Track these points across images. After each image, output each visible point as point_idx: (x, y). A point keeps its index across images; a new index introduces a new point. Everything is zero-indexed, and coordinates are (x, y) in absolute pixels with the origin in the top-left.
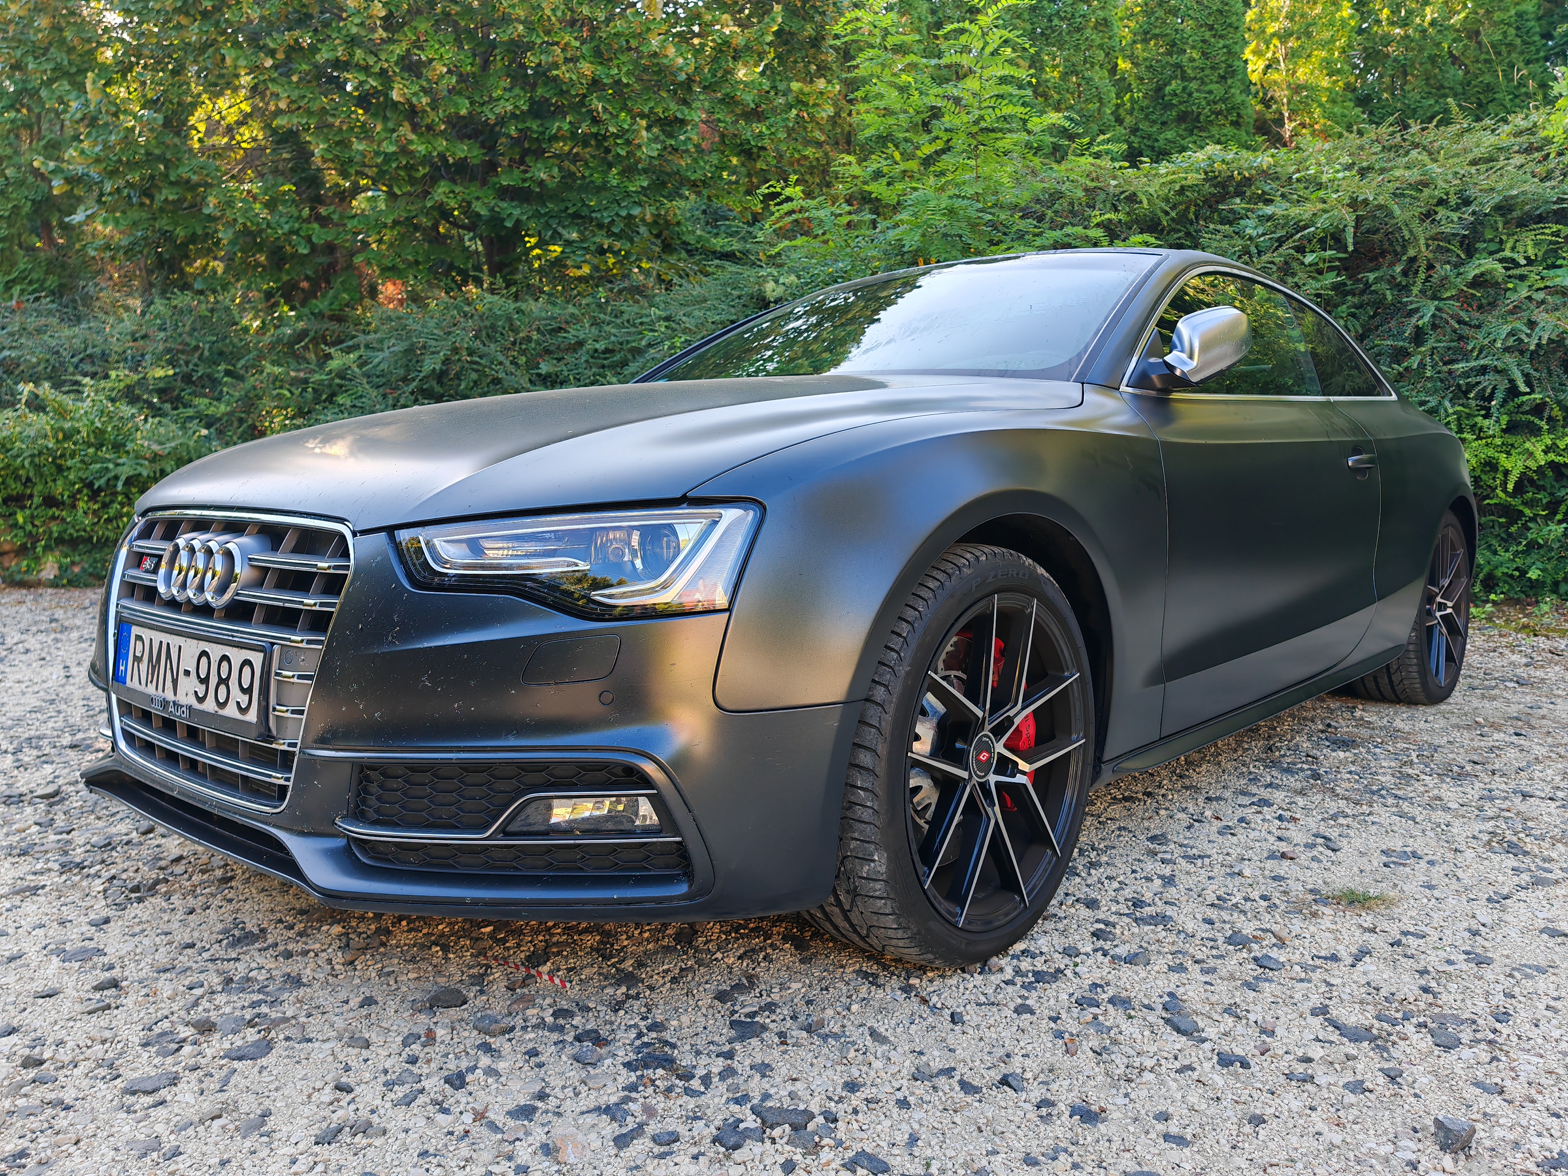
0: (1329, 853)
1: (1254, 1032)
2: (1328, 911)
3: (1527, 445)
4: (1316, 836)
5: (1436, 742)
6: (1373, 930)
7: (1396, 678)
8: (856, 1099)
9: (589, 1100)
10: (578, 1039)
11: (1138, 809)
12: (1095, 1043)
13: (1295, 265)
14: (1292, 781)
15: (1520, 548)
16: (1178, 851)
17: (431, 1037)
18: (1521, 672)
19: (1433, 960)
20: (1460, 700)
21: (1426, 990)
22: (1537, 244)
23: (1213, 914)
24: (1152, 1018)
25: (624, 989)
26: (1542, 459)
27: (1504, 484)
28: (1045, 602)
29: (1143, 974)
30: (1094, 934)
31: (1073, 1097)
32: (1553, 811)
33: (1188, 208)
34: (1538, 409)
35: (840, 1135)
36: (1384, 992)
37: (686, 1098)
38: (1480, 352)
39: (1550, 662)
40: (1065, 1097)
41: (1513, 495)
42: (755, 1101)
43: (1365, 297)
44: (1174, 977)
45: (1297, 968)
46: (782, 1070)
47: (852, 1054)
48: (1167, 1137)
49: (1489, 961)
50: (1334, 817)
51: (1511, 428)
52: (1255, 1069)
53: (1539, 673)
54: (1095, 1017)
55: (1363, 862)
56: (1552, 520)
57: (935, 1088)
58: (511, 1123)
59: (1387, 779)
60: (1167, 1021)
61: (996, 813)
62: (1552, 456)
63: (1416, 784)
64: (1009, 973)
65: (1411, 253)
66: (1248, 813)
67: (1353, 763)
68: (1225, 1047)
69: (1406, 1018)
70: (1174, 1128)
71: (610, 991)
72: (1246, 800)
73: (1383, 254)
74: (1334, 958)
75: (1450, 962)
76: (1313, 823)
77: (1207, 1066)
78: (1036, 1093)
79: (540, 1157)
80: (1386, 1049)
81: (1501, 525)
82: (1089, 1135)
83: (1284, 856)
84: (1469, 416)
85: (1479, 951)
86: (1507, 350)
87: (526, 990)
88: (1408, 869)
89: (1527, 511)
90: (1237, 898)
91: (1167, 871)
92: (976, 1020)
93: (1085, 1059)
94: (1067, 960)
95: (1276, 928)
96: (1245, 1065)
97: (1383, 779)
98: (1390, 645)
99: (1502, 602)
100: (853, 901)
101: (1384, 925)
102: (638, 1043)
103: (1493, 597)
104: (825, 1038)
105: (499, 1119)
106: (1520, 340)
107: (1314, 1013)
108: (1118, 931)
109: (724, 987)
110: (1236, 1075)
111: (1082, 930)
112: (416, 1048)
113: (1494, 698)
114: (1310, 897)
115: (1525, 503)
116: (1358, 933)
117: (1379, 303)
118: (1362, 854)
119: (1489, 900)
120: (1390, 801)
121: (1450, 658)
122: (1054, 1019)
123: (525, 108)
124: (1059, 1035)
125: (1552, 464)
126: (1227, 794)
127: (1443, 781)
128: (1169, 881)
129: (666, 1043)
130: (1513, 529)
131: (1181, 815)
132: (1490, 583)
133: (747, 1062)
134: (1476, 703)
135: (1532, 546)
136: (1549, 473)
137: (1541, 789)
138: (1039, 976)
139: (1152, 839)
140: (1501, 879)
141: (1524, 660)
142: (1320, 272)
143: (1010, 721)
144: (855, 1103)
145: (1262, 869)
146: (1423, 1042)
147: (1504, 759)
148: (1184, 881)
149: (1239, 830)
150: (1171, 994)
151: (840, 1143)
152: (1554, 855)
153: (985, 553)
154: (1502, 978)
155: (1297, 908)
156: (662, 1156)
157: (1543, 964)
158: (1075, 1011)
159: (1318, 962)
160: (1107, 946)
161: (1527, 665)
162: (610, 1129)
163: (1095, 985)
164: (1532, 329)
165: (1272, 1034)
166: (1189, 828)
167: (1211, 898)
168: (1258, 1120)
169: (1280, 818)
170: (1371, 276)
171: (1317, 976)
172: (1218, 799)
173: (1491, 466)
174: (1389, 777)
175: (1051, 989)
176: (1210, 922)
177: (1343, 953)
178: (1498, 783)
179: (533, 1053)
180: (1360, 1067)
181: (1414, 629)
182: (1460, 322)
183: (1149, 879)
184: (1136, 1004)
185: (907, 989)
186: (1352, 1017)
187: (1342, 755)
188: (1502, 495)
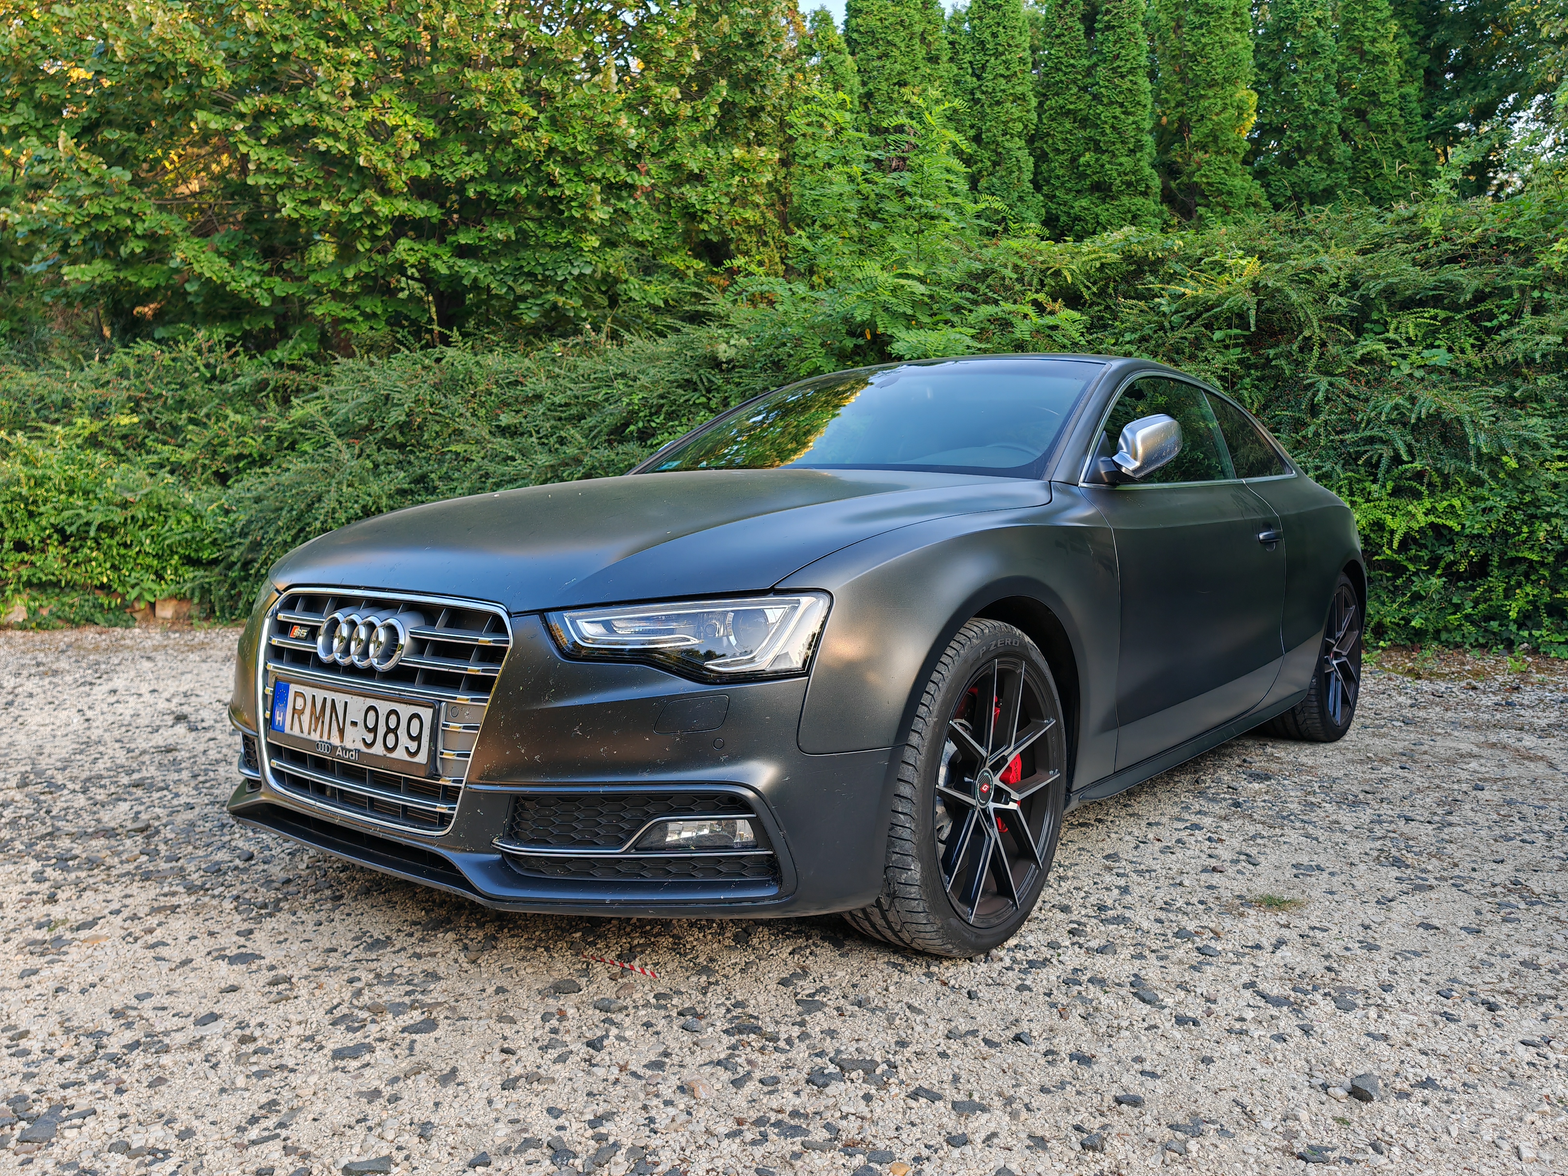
0: (1251, 867)
1: (1200, 1001)
2: (1252, 912)
3: (1410, 508)
4: (1240, 853)
5: (1335, 775)
6: (1287, 926)
7: (1300, 718)
8: (908, 1052)
9: (702, 1057)
10: (680, 1014)
11: (1093, 833)
12: (1081, 1010)
13: (1204, 340)
14: (1216, 808)
15: (1405, 599)
16: (1129, 868)
17: (562, 1016)
18: (1407, 713)
19: (1335, 948)
20: (1354, 738)
21: (1329, 969)
22: (1417, 325)
23: (1162, 915)
24: (1123, 992)
25: (704, 978)
26: (1423, 520)
27: (1390, 544)
28: (1031, 663)
29: (1112, 961)
30: (1070, 932)
31: (1071, 1048)
32: (1431, 833)
33: (1107, 285)
34: (1419, 476)
35: (902, 1076)
36: (1297, 971)
37: (777, 1055)
38: (1368, 424)
39: (1432, 703)
40: (1065, 1048)
41: (1398, 552)
42: (832, 1055)
43: (1267, 372)
44: (1137, 963)
45: (1231, 955)
46: (846, 1033)
47: (897, 1022)
48: (1142, 1073)
49: (1378, 948)
50: (1253, 838)
51: (1396, 492)
52: (1204, 1027)
53: (1422, 714)
54: (1079, 993)
55: (1278, 874)
56: (1433, 574)
57: (965, 1045)
58: (649, 1073)
59: (1294, 807)
60: (1135, 994)
61: (994, 833)
62: (1431, 518)
63: (1319, 810)
64: (1007, 962)
65: (1307, 333)
66: (1184, 835)
67: (1267, 793)
68: (1181, 1011)
69: (1315, 989)
70: (1148, 1067)
71: (694, 979)
72: (1181, 825)
73: (1282, 331)
74: (1258, 947)
75: (1347, 949)
76: (1236, 842)
77: (1168, 1025)
78: (1043, 1047)
79: (678, 1094)
80: (1300, 1011)
81: (1388, 579)
82: (1085, 1073)
83: (1214, 870)
84: (1359, 481)
85: (1370, 941)
86: (1391, 422)
87: (625, 980)
88: (1313, 879)
89: (1411, 567)
90: (1180, 903)
91: (1122, 882)
92: (988, 996)
93: (1075, 1021)
94: (1052, 952)
95: (1212, 925)
96: (1195, 1023)
97: (1291, 806)
98: (1297, 690)
99: (1390, 648)
100: (892, 903)
101: (1295, 921)
102: (729, 1016)
103: (1382, 643)
104: (873, 1011)
105: (641, 1071)
106: (1402, 414)
107: (1245, 986)
108: (1088, 929)
109: (784, 975)
110: (1190, 1031)
111: (1060, 929)
112: (554, 1022)
113: (1384, 736)
114: (1238, 902)
115: (1410, 560)
116: (1276, 928)
117: (1279, 376)
118: (1277, 868)
119: (1378, 902)
120: (1298, 824)
121: (1345, 701)
122: (1049, 995)
123: (483, 172)
124: (1053, 1005)
125: (1432, 525)
126: (1164, 820)
127: (1340, 808)
128: (1125, 890)
129: (751, 1016)
130: (1399, 582)
131: (1128, 838)
132: (1380, 631)
133: (818, 1029)
134: (1368, 741)
135: (1417, 598)
136: (1430, 533)
137: (1422, 814)
138: (1032, 964)
139: (1107, 857)
140: (1387, 886)
141: (1409, 702)
142: (1227, 347)
143: (1004, 759)
144: (907, 1055)
145: (1198, 880)
146: (1328, 1006)
147: (1391, 790)
148: (1137, 891)
149: (1177, 850)
150: (1135, 975)
151: (902, 1082)
152: (1430, 868)
153: (989, 625)
154: (1387, 960)
155: (1227, 910)
156: (770, 1093)
157: (1419, 949)
158: (1064, 988)
159: (1247, 950)
160: (1082, 940)
161: (1412, 706)
162: (726, 1076)
163: (1075, 970)
164: (1413, 404)
165: (1215, 1002)
166: (1136, 847)
167: (1160, 903)
168: (1207, 1061)
169: (1210, 839)
170: (1272, 352)
171: (1246, 960)
172: (1158, 824)
173: (1379, 526)
174: (1296, 805)
175: (1043, 973)
176: (1160, 921)
177: (1265, 942)
178: (1386, 810)
179: (648, 1025)
180: (1282, 1024)
181: (1314, 676)
182: (1349, 396)
183: (1108, 889)
184: (1109, 982)
185: (929, 975)
186: (1274, 990)
187: (1256, 786)
188: (1388, 552)
